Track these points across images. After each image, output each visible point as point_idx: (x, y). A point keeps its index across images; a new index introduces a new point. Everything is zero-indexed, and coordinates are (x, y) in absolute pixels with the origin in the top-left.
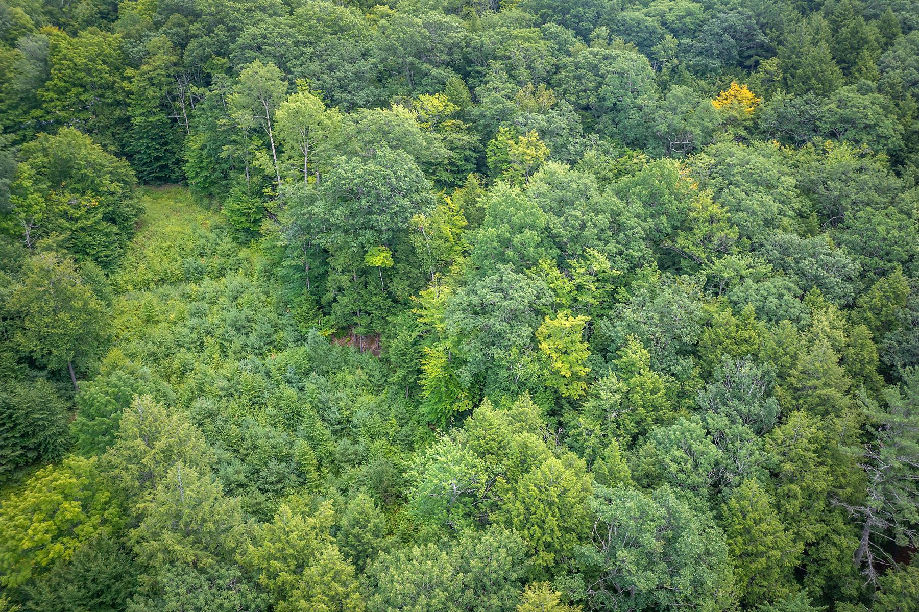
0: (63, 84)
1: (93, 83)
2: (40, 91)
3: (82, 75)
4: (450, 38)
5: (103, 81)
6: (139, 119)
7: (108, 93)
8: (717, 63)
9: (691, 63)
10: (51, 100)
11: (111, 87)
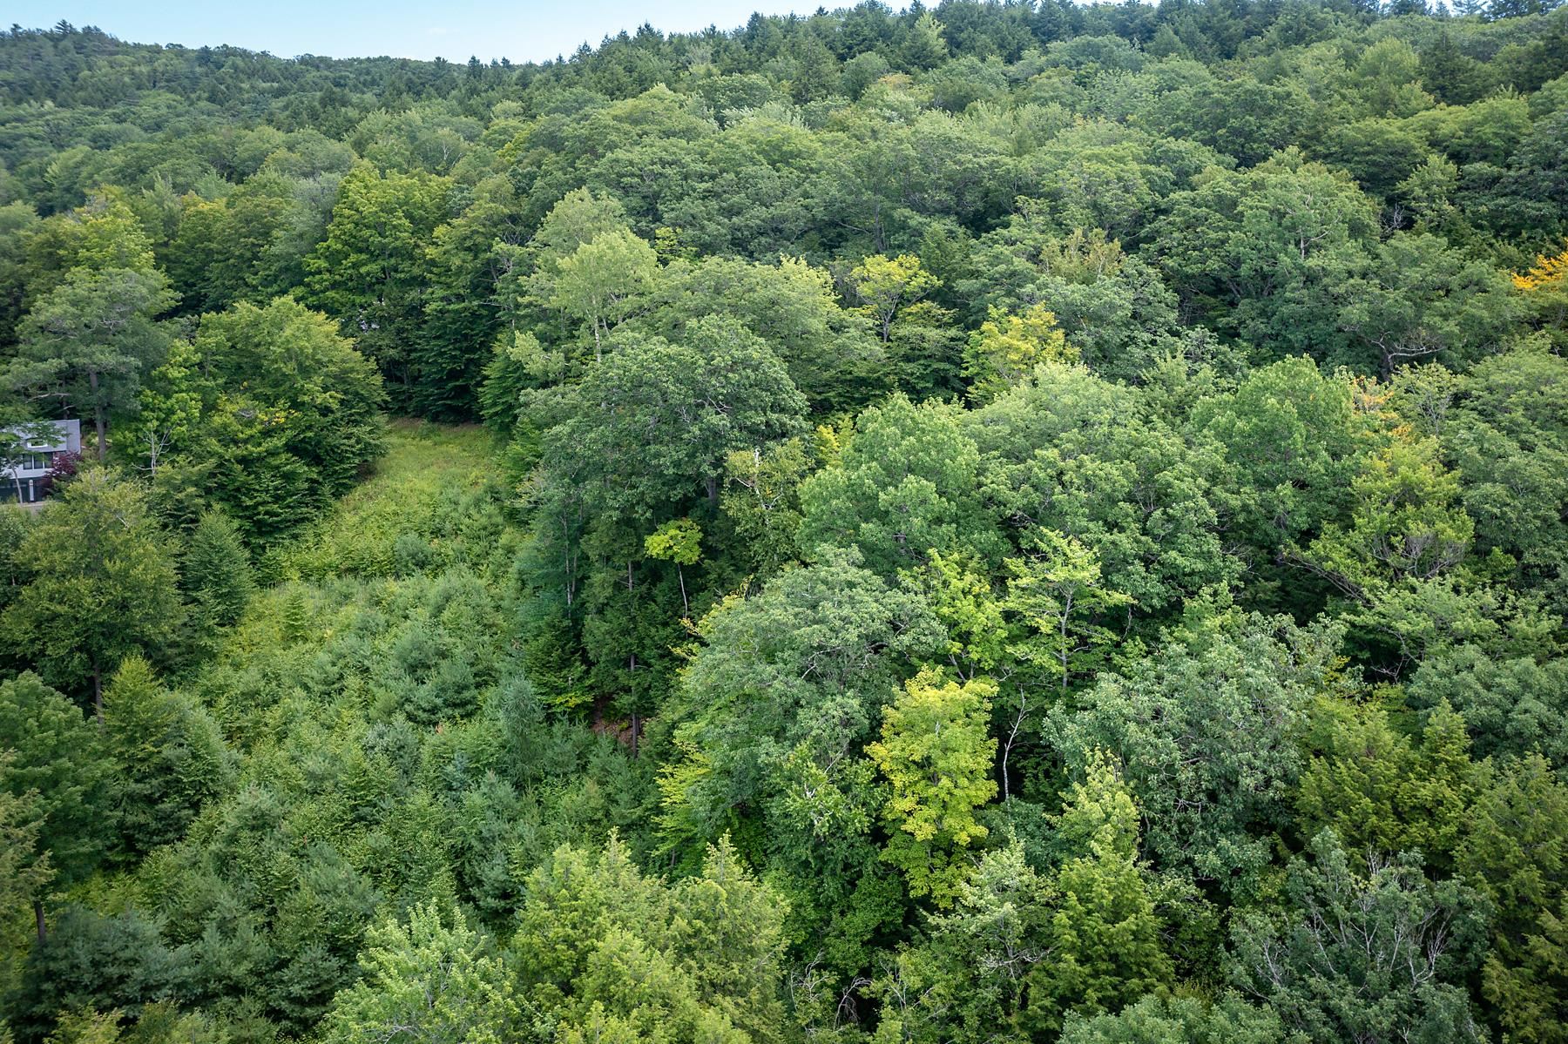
0: (339, 246)
1: (383, 248)
2: (308, 258)
3: (366, 233)
4: (960, 163)
5: (398, 243)
6: (434, 306)
7: (405, 265)
8: (1548, 208)
9: (1483, 209)
10: (319, 272)
11: (408, 254)
